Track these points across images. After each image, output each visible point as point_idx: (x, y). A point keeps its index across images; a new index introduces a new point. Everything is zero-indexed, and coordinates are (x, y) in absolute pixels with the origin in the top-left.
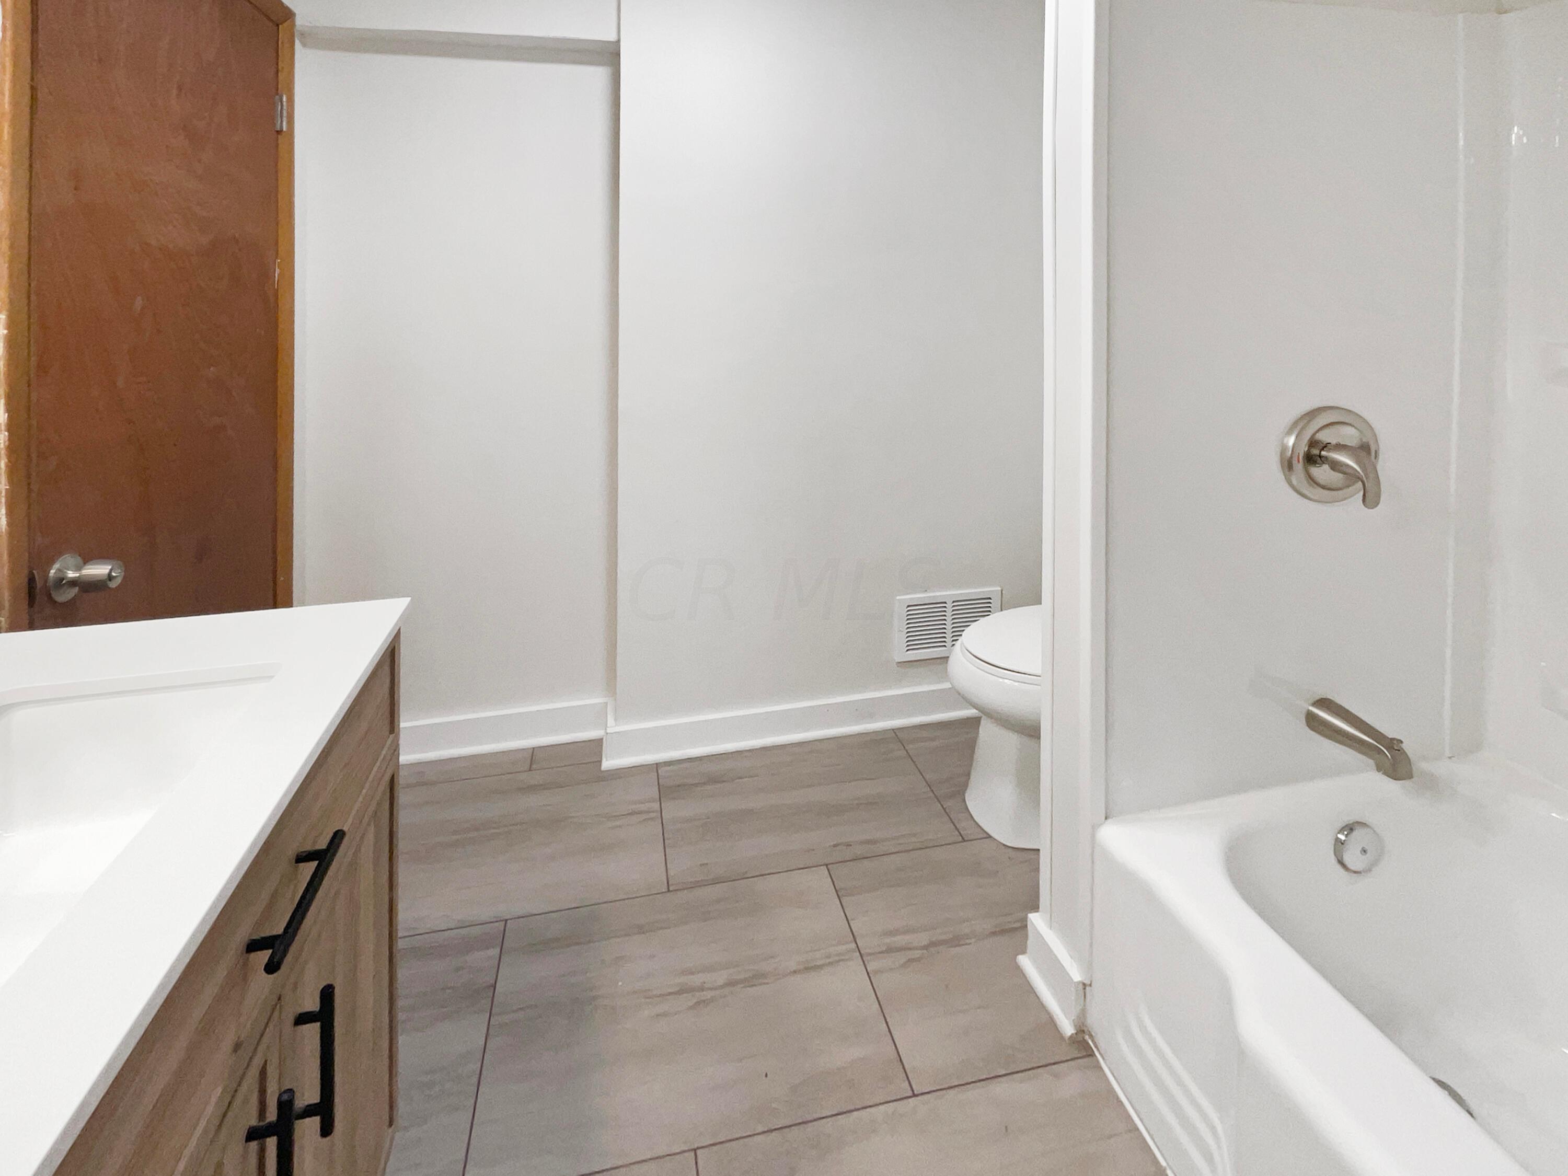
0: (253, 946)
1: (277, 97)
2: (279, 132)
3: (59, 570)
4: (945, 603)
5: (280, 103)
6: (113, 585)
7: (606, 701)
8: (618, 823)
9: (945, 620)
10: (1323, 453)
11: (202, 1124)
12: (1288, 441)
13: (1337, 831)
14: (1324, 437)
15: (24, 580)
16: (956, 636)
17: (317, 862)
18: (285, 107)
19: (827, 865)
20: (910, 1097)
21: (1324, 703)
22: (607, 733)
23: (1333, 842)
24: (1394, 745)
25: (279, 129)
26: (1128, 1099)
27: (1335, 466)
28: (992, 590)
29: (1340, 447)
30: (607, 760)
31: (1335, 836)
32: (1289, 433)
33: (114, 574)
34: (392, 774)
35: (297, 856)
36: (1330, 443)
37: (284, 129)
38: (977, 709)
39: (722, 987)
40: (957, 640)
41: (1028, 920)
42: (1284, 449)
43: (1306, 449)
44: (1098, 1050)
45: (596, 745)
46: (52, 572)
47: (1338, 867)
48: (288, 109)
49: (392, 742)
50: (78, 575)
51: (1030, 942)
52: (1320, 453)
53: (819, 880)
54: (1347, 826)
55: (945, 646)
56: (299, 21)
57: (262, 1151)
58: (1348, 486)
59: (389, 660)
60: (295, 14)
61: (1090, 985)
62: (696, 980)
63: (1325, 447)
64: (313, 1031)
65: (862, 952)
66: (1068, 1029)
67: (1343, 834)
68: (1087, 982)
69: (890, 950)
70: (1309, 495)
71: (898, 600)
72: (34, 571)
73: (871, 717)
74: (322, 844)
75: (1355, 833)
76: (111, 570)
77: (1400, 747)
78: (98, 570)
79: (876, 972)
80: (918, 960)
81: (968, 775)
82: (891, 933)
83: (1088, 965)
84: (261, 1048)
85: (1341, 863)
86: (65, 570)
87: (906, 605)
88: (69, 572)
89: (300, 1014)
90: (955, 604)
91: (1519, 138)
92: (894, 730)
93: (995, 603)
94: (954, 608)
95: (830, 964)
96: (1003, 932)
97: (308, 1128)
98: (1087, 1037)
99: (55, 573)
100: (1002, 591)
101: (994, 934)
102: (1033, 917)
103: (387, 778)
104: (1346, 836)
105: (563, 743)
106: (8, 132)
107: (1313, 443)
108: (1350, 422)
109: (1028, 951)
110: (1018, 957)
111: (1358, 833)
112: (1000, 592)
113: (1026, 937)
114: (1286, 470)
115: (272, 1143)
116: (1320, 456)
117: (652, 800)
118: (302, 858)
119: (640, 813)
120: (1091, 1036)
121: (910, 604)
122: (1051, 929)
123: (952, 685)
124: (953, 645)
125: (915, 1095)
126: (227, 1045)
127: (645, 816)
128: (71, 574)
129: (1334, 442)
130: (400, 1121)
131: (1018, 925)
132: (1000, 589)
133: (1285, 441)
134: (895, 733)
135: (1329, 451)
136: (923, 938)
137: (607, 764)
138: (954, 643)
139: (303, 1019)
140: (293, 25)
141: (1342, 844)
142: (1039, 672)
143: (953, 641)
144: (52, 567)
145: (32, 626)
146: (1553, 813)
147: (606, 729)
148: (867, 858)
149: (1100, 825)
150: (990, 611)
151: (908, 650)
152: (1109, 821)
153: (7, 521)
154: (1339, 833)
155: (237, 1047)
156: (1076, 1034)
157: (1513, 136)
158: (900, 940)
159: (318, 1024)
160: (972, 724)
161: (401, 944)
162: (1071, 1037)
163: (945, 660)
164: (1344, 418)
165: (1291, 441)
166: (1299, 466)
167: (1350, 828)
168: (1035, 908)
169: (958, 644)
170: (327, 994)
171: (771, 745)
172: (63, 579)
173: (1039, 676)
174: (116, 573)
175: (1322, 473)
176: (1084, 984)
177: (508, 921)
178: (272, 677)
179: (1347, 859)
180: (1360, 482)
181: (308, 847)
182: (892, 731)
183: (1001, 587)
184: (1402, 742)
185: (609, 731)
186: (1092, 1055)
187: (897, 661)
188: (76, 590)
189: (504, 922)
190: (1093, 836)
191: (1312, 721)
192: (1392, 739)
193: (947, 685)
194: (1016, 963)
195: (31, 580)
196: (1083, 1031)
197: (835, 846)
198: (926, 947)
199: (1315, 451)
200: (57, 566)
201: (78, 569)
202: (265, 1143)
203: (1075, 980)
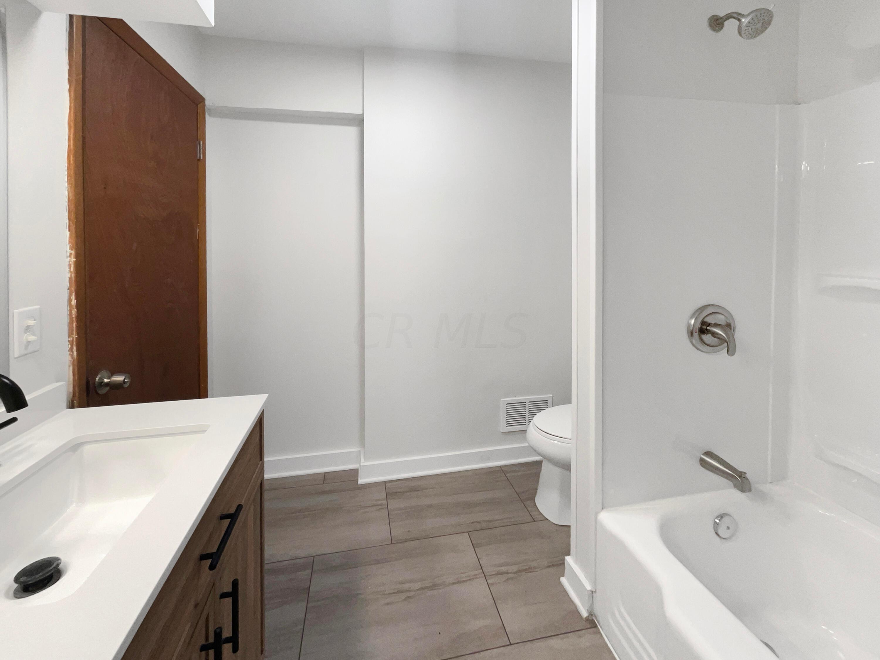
0: (203, 557)
1: (197, 142)
2: (199, 160)
3: (100, 378)
4: (525, 403)
5: (199, 145)
6: (126, 386)
7: (360, 450)
8: (367, 510)
9: (525, 409)
10: (708, 328)
11: (183, 639)
12: (691, 322)
13: (715, 517)
14: (709, 320)
15: (84, 382)
16: (531, 419)
17: (230, 520)
18: (201, 147)
19: (468, 532)
20: (508, 645)
21: (708, 454)
22: (361, 466)
23: (713, 523)
24: (741, 475)
25: (199, 158)
26: (613, 648)
27: (714, 334)
28: (548, 396)
29: (716, 325)
30: (361, 479)
31: (714, 520)
32: (691, 318)
33: (126, 381)
34: (261, 480)
35: (221, 516)
36: (712, 323)
37: (201, 158)
38: (542, 457)
39: (418, 590)
40: (530, 422)
41: (565, 560)
42: (689, 325)
43: (700, 326)
44: (599, 624)
45: (355, 472)
46: (97, 379)
47: (716, 535)
48: (203, 148)
49: (261, 464)
50: (109, 381)
51: (566, 571)
52: (707, 328)
53: (464, 539)
54: (720, 515)
55: (525, 424)
56: (207, 103)
57: (207, 655)
58: (720, 345)
59: (259, 425)
60: (205, 99)
61: (595, 592)
62: (407, 586)
63: (709, 325)
64: (229, 601)
65: (485, 574)
66: (585, 614)
67: (718, 519)
68: (594, 590)
69: (499, 574)
70: (701, 348)
71: (502, 401)
72: (89, 379)
73: (489, 460)
74: (232, 510)
75: (723, 520)
76: (125, 379)
77: (745, 476)
78: (119, 378)
79: (492, 584)
80: (512, 579)
81: (536, 489)
82: (500, 565)
83: (594, 582)
84: (206, 608)
85: (717, 534)
86: (103, 379)
87: (506, 404)
88: (105, 379)
89: (223, 593)
90: (530, 403)
91: (806, 168)
92: (501, 467)
93: (550, 402)
94: (530, 405)
95: (470, 580)
96: (553, 566)
97: (227, 648)
98: (594, 618)
99: (98, 380)
100: (553, 397)
101: (549, 567)
102: (568, 558)
103: (258, 484)
104: (719, 520)
105: (340, 470)
106: (73, 160)
107: (703, 323)
108: (720, 312)
109: (565, 574)
110: (560, 578)
111: (726, 519)
112: (552, 397)
113: (564, 569)
114: (690, 336)
115: (211, 652)
116: (707, 329)
117: (383, 500)
118: (223, 517)
119: (377, 505)
120: (596, 617)
121: (508, 403)
122: (576, 564)
123: (529, 444)
124: (529, 424)
125: (511, 644)
126: (192, 604)
127: (380, 507)
128: (106, 380)
129: (713, 323)
130: (266, 653)
131: (561, 562)
132: (552, 396)
133: (690, 321)
134: (501, 468)
135: (711, 326)
136: (515, 568)
137: (361, 481)
138: (529, 423)
139: (224, 595)
140: (204, 105)
141: (717, 524)
142: (570, 437)
143: (529, 422)
144: (97, 377)
145: (89, 405)
146: (820, 510)
147: (360, 464)
148: (486, 529)
149: (600, 512)
150: (547, 407)
151: (507, 426)
152: (603, 510)
153: (77, 353)
154: (715, 519)
155: (196, 606)
156: (589, 616)
157: (803, 166)
158: (503, 569)
159: (231, 598)
160: (539, 464)
161: (266, 567)
162: (586, 618)
163: (525, 431)
164: (717, 310)
165: (693, 322)
166: (696, 335)
167: (721, 517)
168: (569, 554)
169: (531, 424)
170: (235, 584)
171: (440, 473)
172: (102, 383)
173: (571, 439)
174: (126, 380)
175: (707, 338)
176: (592, 592)
177: (315, 557)
178: (206, 431)
179: (719, 532)
180: (726, 343)
181: (225, 512)
182: (499, 467)
183: (552, 395)
184: (746, 473)
185: (361, 464)
186: (596, 626)
187: (501, 432)
188: (107, 389)
189: (313, 558)
190: (596, 518)
191: (703, 463)
192: (741, 472)
193: (527, 445)
194: (560, 581)
195: (88, 383)
196: (592, 615)
197: (472, 523)
198: (516, 573)
199: (705, 327)
200: (99, 376)
201: (109, 378)
202: (208, 652)
203: (588, 589)
